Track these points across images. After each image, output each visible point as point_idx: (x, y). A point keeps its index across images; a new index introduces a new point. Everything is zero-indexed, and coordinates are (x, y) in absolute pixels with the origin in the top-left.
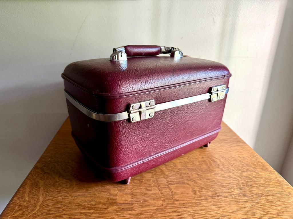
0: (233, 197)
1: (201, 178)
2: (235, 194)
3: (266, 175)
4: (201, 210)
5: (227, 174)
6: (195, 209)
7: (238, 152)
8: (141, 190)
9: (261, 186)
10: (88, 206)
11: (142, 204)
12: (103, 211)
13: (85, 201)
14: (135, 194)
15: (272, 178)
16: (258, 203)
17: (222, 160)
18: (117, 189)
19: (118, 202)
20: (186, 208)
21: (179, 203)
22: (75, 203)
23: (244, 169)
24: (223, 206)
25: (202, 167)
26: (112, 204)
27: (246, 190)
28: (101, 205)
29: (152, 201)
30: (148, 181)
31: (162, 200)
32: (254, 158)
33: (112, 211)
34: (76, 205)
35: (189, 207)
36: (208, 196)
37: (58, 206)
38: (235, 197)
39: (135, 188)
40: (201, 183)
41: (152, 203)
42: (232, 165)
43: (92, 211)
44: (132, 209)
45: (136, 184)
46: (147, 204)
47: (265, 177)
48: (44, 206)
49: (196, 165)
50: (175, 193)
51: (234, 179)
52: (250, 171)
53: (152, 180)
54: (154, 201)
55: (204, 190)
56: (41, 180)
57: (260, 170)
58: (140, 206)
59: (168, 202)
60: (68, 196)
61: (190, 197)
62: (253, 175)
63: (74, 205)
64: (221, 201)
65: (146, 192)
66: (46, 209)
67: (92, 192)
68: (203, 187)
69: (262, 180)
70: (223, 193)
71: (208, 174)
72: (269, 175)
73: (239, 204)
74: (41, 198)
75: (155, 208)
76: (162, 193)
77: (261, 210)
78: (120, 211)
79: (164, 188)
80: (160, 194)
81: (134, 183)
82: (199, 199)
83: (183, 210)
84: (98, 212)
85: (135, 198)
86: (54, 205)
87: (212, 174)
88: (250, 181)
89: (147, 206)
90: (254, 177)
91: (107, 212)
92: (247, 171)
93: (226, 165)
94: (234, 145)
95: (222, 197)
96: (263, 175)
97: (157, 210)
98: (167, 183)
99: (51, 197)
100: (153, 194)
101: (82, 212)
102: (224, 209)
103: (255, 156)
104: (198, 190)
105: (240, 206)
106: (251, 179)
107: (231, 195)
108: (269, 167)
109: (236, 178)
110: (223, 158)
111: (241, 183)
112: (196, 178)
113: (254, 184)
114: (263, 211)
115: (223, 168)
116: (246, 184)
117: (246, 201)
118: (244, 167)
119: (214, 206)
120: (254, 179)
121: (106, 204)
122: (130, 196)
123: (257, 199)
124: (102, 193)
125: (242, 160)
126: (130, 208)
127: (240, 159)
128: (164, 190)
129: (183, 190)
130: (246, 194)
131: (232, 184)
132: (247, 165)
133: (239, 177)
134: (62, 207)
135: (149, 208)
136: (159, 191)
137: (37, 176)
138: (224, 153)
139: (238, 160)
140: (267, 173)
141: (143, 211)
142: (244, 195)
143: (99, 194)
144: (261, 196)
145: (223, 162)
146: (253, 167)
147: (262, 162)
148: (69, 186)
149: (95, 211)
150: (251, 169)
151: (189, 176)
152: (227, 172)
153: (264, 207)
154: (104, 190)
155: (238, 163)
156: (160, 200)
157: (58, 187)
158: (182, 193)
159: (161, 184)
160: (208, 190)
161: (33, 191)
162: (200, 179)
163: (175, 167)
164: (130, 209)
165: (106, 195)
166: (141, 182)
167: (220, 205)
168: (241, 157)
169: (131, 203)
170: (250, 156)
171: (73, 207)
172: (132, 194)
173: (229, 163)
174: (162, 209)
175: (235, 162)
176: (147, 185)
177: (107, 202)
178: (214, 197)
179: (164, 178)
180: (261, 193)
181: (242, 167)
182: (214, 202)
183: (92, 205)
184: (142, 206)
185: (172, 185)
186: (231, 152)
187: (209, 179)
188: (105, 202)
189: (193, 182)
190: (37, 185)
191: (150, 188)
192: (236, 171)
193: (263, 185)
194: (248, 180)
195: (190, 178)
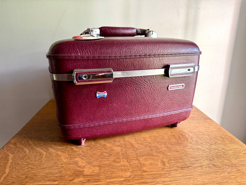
0: (203, 168)
1: (170, 150)
2: (205, 165)
3: (235, 147)
4: (171, 181)
5: (196, 147)
6: (164, 180)
7: (205, 127)
8: (109, 162)
9: (231, 157)
10: (54, 177)
11: (109, 176)
12: (68, 183)
13: (51, 173)
14: (103, 166)
15: (241, 149)
16: (229, 173)
17: (190, 135)
18: (85, 162)
19: (85, 173)
20: (154, 179)
21: (148, 175)
22: (41, 175)
23: (212, 142)
24: (193, 176)
25: (171, 141)
26: (78, 176)
27: (216, 161)
28: (66, 177)
29: (120, 173)
30: (117, 153)
31: (130, 171)
32: (221, 132)
33: (78, 183)
34: (41, 177)
35: (157, 178)
36: (178, 167)
37: (23, 178)
38: (206, 167)
39: (103, 160)
40: (170, 155)
41: (119, 174)
42: (200, 138)
43: (56, 183)
44: (98, 180)
45: (105, 156)
46: (114, 175)
47: (234, 149)
48: (8, 179)
49: (165, 139)
50: (144, 165)
51: (203, 151)
52: (219, 144)
53: (121, 153)
55: (173, 161)
56: (11, 154)
57: (229, 142)
58: (106, 178)
59: (136, 173)
60: (35, 168)
61: (159, 168)
62: (222, 147)
63: (39, 177)
64: (191, 172)
65: (114, 164)
66: (9, 181)
67: (60, 164)
68: (172, 158)
69: (232, 152)
70: (193, 164)
71: (177, 147)
72: (237, 147)
73: (210, 174)
74: (7, 171)
75: (123, 179)
76: (130, 165)
77: (233, 180)
78: (86, 182)
79: (133, 160)
80: (129, 166)
81: (103, 156)
82: (168, 170)
83: (151, 181)
84: (63, 183)
85: (103, 170)
86: (20, 177)
87: (181, 147)
88: (219, 153)
89: (114, 177)
90: (223, 149)
91: (72, 183)
92: (215, 144)
93: (194, 138)
94: (202, 121)
95: (192, 168)
96: (232, 147)
97: (124, 181)
98: (136, 155)
99: (18, 169)
100: (121, 165)
101: (46, 183)
102: (194, 179)
103: (222, 130)
104: (167, 162)
105: (211, 176)
106: (220, 151)
107: (201, 166)
108: (237, 140)
109: (205, 150)
110: (191, 133)
111: (210, 154)
112: (166, 150)
113: (223, 155)
114: (235, 181)
115: (192, 142)
116: (216, 155)
117: (217, 172)
119: (184, 176)
120: (223, 150)
121: (72, 176)
122: (97, 168)
123: (227, 169)
124: (70, 165)
125: (210, 134)
127: (208, 133)
128: (133, 162)
129: (152, 161)
130: (216, 165)
131: (202, 156)
132: (215, 138)
133: (208, 149)
134: (27, 179)
135: (116, 180)
136: (127, 163)
137: (8, 151)
138: (192, 129)
139: (206, 134)
140: (236, 145)
141: (110, 182)
142: (214, 166)
143: (66, 166)
144: (232, 167)
146: (221, 140)
147: (229, 135)
148: (38, 159)
149: (60, 183)
150: (219, 142)
151: (158, 148)
152: (196, 145)
153: (235, 177)
154: (72, 163)
155: (207, 137)
156: (128, 172)
157: (26, 160)
158: (151, 164)
159: (130, 156)
160: (177, 161)
161: (1, 164)
162: (169, 152)
163: (145, 141)
164: (96, 181)
165: (73, 167)
166: (111, 154)
167: (190, 175)
168: (209, 131)
169: (98, 175)
170: (218, 131)
171: (38, 179)
172: (100, 166)
173: (197, 137)
174: (129, 180)
175: (203, 136)
176: (116, 158)
177: (73, 173)
178: (184, 168)
179: (134, 150)
180: (231, 164)
181: (210, 140)
182: (184, 172)
183: (58, 177)
184: (109, 177)
185: (140, 157)
186: (198, 128)
187: (178, 152)
188: (71, 174)
189: (162, 154)
190: (6, 158)
191: (118, 160)
192: (205, 144)
193: (233, 156)
194: (217, 152)
195: (159, 151)
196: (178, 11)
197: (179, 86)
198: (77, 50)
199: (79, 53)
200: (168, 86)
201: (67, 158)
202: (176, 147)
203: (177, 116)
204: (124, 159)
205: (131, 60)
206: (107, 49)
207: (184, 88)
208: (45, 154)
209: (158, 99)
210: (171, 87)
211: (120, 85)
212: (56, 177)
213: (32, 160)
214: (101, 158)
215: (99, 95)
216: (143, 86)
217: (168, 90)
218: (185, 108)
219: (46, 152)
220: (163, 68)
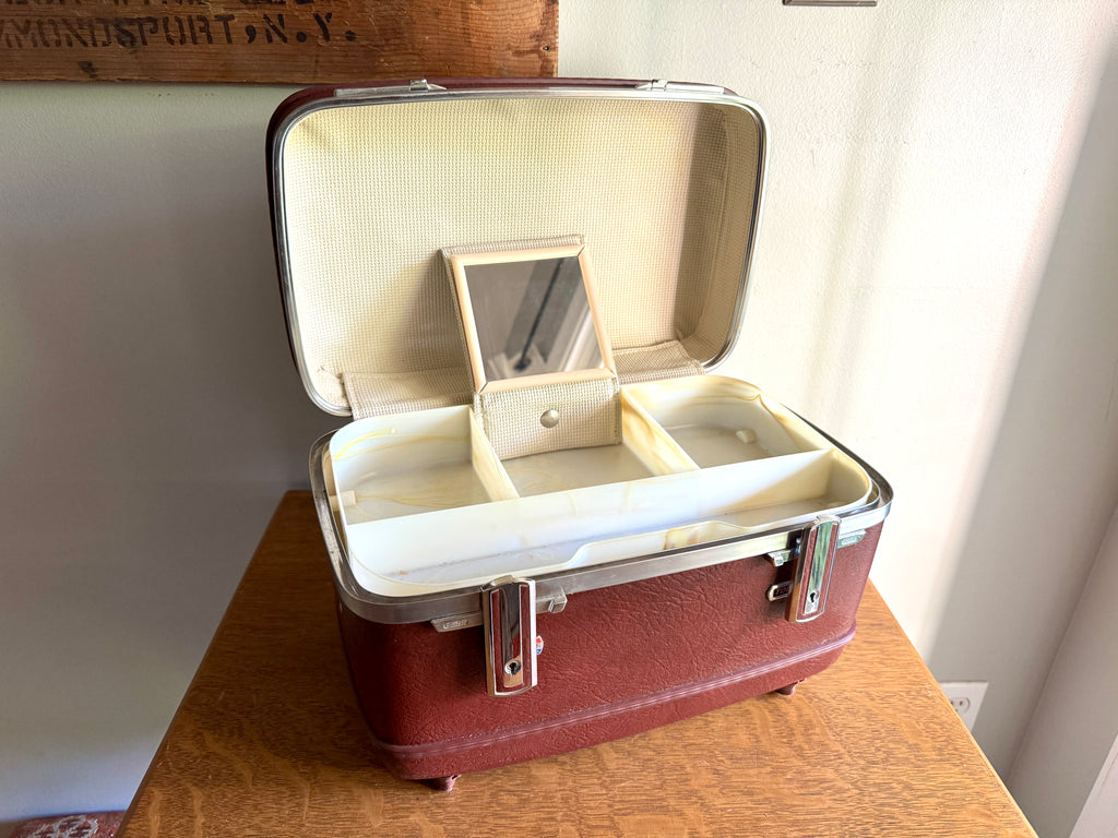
1: (725, 787)
3: (952, 780)
5: (815, 774)
7: (867, 672)
9: (926, 825)
15: (968, 791)
17: (806, 710)
23: (878, 750)
25: (734, 741)
30: (547, 796)
32: (917, 702)
40: (721, 810)
42: (838, 730)
45: (507, 809)
47: (945, 788)
51: (837, 797)
52: (899, 762)
53: (559, 795)
56: (195, 785)
57: (934, 755)
62: (904, 778)
68: (727, 825)
69: (933, 801)
71: (752, 772)
72: (959, 778)
79: (597, 827)
81: (499, 804)
87: (764, 770)
88: (890, 805)
90: (908, 787)
92: (885, 760)
93: (817, 730)
96: (941, 780)
98: (610, 806)
106: (896, 795)
108: (965, 743)
109: (844, 792)
110: (811, 700)
111: (858, 812)
112: (710, 786)
113: (901, 817)
115: (806, 747)
116: (876, 817)
118: (878, 743)
120: (906, 794)
125: (875, 711)
127: (869, 704)
128: (598, 835)
129: (659, 836)
131: (828, 815)
132: (889, 733)
133: (855, 784)
137: (183, 770)
139: (862, 712)
140: (957, 769)
145: (807, 717)
146: (911, 741)
147: (944, 719)
148: (287, 812)
150: (904, 751)
151: (685, 777)
152: (819, 763)
155: (861, 724)
157: (251, 816)
159: (589, 812)
161: (173, 832)
162: (722, 794)
166: (525, 800)
168: (874, 695)
170: (908, 693)
173: (829, 722)
175: (850, 717)
176: (542, 816)
179: (602, 785)
181: (871, 743)
185: (625, 817)
187: (753, 794)
189: (696, 803)
190: (184, 805)
191: (549, 829)
192: (849, 759)
193: (933, 824)
194: (884, 801)
195: (688, 788)
201: (383, 814)
202: (746, 771)
204: (567, 821)
213: (268, 815)
214: (496, 815)
219: (309, 780)
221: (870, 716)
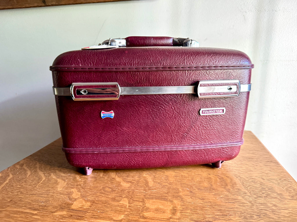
1: (193, 196)
5: (233, 197)
7: (263, 172)
8: (106, 199)
10: (37, 206)
11: (97, 215)
12: (47, 215)
13: (37, 201)
14: (97, 202)
17: (234, 180)
18: (80, 194)
19: (72, 207)
22: (26, 201)
23: (263, 193)
25: (201, 185)
26: (63, 209)
28: (50, 208)
29: (112, 214)
30: (123, 190)
31: (125, 214)
32: (284, 182)
33: (58, 216)
34: (25, 203)
37: (7, 201)
39: (101, 196)
40: (189, 202)
41: (110, 215)
42: (247, 186)
43: (36, 212)
44: (81, 218)
45: (106, 192)
46: (103, 215)
47: (293, 208)
49: (194, 181)
50: (147, 209)
51: (241, 205)
53: (127, 190)
54: (114, 213)
56: (12, 174)
57: (289, 198)
58: (92, 217)
59: (131, 217)
60: (25, 193)
62: (274, 203)
63: (23, 203)
65: (111, 202)
67: (52, 193)
68: (189, 207)
69: (287, 211)
71: (206, 194)
76: (130, 207)
78: (67, 217)
79: (137, 201)
80: (127, 207)
81: (104, 190)
84: (42, 214)
85: (93, 207)
86: (4, 200)
87: (211, 194)
88: (266, 210)
89: (102, 218)
90: (275, 206)
91: (51, 216)
92: (265, 197)
93: (237, 185)
94: (261, 164)
96: (291, 205)
98: (144, 196)
100: (119, 205)
101: (25, 211)
103: (287, 180)
104: (180, 210)
106: (269, 207)
109: (245, 204)
110: (237, 177)
111: (249, 210)
112: (187, 195)
113: (270, 214)
115: (231, 189)
116: (258, 213)
120: (274, 208)
122: (89, 204)
124: (62, 195)
125: (264, 183)
126: (79, 216)
127: (262, 181)
128: (136, 203)
129: (160, 207)
131: (235, 210)
132: (269, 189)
133: (250, 202)
134: (10, 202)
136: (128, 203)
137: (12, 171)
138: (242, 172)
139: (258, 182)
143: (57, 195)
145: (234, 182)
148: (34, 183)
149: (39, 213)
150: (275, 195)
151: (178, 192)
152: (236, 194)
154: (65, 193)
155: (258, 186)
156: (123, 214)
157: (22, 183)
158: (157, 210)
159: (136, 196)
160: (195, 212)
162: (191, 198)
163: (166, 180)
165: (64, 198)
166: (114, 190)
168: (265, 179)
169: (85, 211)
170: (280, 180)
171: (20, 205)
172: (94, 202)
173: (243, 184)
175: (253, 183)
176: (118, 195)
177: (59, 205)
179: (145, 190)
181: (261, 191)
183: (42, 206)
184: (96, 217)
186: (252, 172)
187: (204, 200)
188: (57, 205)
189: (179, 199)
190: (5, 178)
191: (118, 199)
192: (250, 195)
193: (285, 219)
194: (263, 209)
195: (178, 195)
196: (244, 15)
197: (217, 111)
198: (78, 60)
199: (81, 64)
200: (200, 110)
201: (63, 187)
202: (204, 193)
203: (216, 151)
204: (126, 198)
205: (145, 73)
206: (114, 60)
207: (226, 113)
208: (44, 178)
209: (186, 126)
210: (204, 111)
211: (131, 104)
212: (40, 206)
213: (28, 183)
214: (101, 193)
215: (104, 114)
216: (162, 108)
217: (200, 115)
218: (229, 142)
219: (46, 177)
220: (191, 85)
221: (261, 184)
